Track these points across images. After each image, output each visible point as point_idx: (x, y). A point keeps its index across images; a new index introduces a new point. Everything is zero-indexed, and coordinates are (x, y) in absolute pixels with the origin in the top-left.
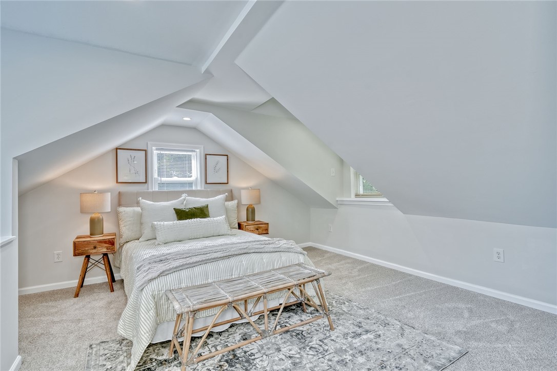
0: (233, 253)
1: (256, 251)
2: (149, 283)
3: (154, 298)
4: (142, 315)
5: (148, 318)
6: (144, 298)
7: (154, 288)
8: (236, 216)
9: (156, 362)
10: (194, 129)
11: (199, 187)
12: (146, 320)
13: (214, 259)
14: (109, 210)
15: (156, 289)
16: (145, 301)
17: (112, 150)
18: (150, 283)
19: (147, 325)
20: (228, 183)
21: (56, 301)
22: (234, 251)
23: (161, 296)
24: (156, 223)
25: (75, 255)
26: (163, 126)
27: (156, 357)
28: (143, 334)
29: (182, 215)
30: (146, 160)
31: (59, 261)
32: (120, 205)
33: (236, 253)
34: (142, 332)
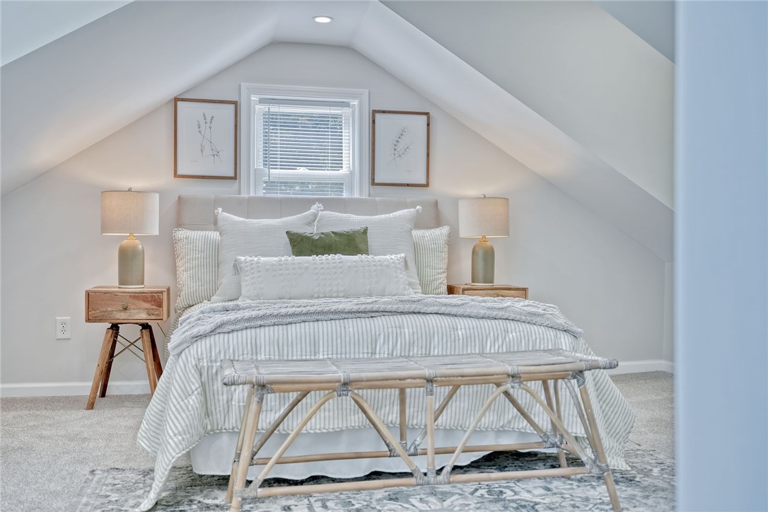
0: (382, 307)
1: (443, 309)
2: (192, 343)
3: (201, 375)
4: (174, 400)
5: (185, 408)
6: (179, 370)
7: (202, 354)
8: (445, 266)
9: (199, 505)
10: (346, 49)
11: (356, 192)
12: (180, 410)
13: (336, 312)
14: (156, 232)
15: (205, 356)
16: (181, 374)
17: (167, 103)
18: (195, 345)
19: (181, 421)
20: (427, 185)
21: (54, 410)
22: (385, 303)
23: (214, 371)
24: (243, 258)
25: (88, 320)
26: (276, 44)
27: (201, 500)
28: (172, 434)
29: (301, 244)
30: (236, 126)
31: (64, 336)
32: (179, 225)
33: (389, 307)
34: (170, 431)
